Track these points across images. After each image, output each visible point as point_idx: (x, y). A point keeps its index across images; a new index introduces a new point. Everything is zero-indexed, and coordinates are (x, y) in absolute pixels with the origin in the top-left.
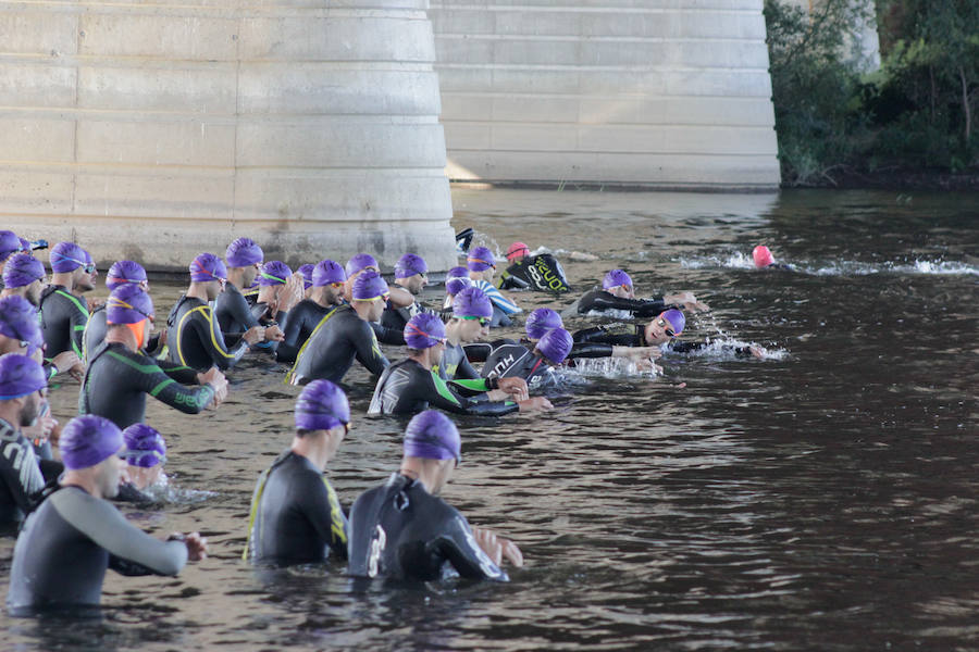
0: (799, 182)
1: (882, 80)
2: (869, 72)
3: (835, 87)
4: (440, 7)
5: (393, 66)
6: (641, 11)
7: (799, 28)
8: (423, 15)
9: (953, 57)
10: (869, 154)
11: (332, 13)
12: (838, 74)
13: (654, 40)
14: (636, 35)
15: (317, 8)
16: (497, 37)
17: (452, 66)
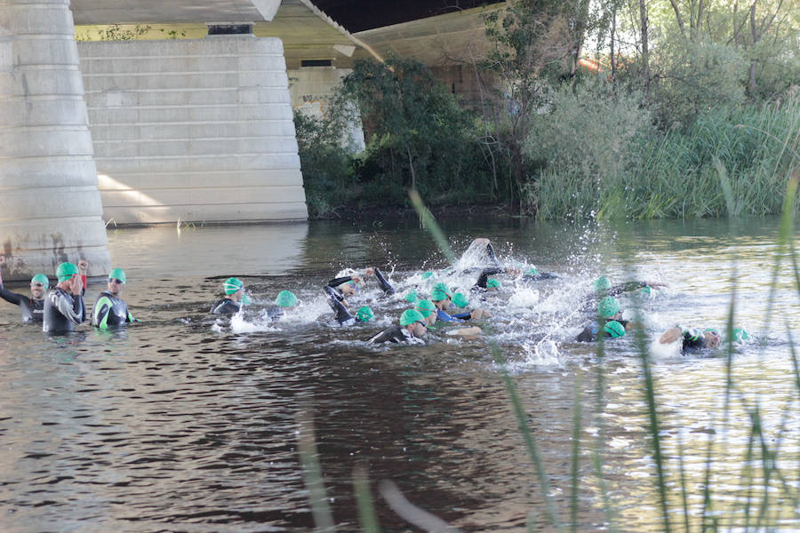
0: (318, 216)
1: (366, 157)
2: (358, 152)
3: (338, 162)
4: (108, 125)
5: (69, 158)
6: (223, 122)
7: (316, 129)
8: (85, 128)
9: (403, 142)
10: (358, 199)
11: (32, 129)
12: (339, 154)
13: (232, 139)
14: (220, 136)
15: (22, 126)
16: (141, 141)
17: (115, 158)
